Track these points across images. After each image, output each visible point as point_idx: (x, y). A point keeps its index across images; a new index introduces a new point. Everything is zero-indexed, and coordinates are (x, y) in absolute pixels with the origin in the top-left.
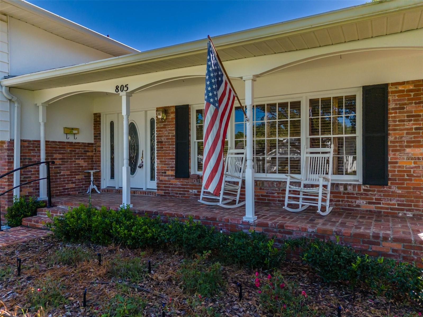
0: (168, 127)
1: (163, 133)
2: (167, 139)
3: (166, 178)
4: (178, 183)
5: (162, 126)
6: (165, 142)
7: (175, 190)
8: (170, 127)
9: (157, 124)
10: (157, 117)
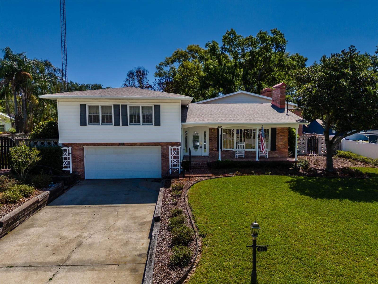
0: (214, 135)
3: (213, 151)
9: (210, 133)
10: (210, 131)
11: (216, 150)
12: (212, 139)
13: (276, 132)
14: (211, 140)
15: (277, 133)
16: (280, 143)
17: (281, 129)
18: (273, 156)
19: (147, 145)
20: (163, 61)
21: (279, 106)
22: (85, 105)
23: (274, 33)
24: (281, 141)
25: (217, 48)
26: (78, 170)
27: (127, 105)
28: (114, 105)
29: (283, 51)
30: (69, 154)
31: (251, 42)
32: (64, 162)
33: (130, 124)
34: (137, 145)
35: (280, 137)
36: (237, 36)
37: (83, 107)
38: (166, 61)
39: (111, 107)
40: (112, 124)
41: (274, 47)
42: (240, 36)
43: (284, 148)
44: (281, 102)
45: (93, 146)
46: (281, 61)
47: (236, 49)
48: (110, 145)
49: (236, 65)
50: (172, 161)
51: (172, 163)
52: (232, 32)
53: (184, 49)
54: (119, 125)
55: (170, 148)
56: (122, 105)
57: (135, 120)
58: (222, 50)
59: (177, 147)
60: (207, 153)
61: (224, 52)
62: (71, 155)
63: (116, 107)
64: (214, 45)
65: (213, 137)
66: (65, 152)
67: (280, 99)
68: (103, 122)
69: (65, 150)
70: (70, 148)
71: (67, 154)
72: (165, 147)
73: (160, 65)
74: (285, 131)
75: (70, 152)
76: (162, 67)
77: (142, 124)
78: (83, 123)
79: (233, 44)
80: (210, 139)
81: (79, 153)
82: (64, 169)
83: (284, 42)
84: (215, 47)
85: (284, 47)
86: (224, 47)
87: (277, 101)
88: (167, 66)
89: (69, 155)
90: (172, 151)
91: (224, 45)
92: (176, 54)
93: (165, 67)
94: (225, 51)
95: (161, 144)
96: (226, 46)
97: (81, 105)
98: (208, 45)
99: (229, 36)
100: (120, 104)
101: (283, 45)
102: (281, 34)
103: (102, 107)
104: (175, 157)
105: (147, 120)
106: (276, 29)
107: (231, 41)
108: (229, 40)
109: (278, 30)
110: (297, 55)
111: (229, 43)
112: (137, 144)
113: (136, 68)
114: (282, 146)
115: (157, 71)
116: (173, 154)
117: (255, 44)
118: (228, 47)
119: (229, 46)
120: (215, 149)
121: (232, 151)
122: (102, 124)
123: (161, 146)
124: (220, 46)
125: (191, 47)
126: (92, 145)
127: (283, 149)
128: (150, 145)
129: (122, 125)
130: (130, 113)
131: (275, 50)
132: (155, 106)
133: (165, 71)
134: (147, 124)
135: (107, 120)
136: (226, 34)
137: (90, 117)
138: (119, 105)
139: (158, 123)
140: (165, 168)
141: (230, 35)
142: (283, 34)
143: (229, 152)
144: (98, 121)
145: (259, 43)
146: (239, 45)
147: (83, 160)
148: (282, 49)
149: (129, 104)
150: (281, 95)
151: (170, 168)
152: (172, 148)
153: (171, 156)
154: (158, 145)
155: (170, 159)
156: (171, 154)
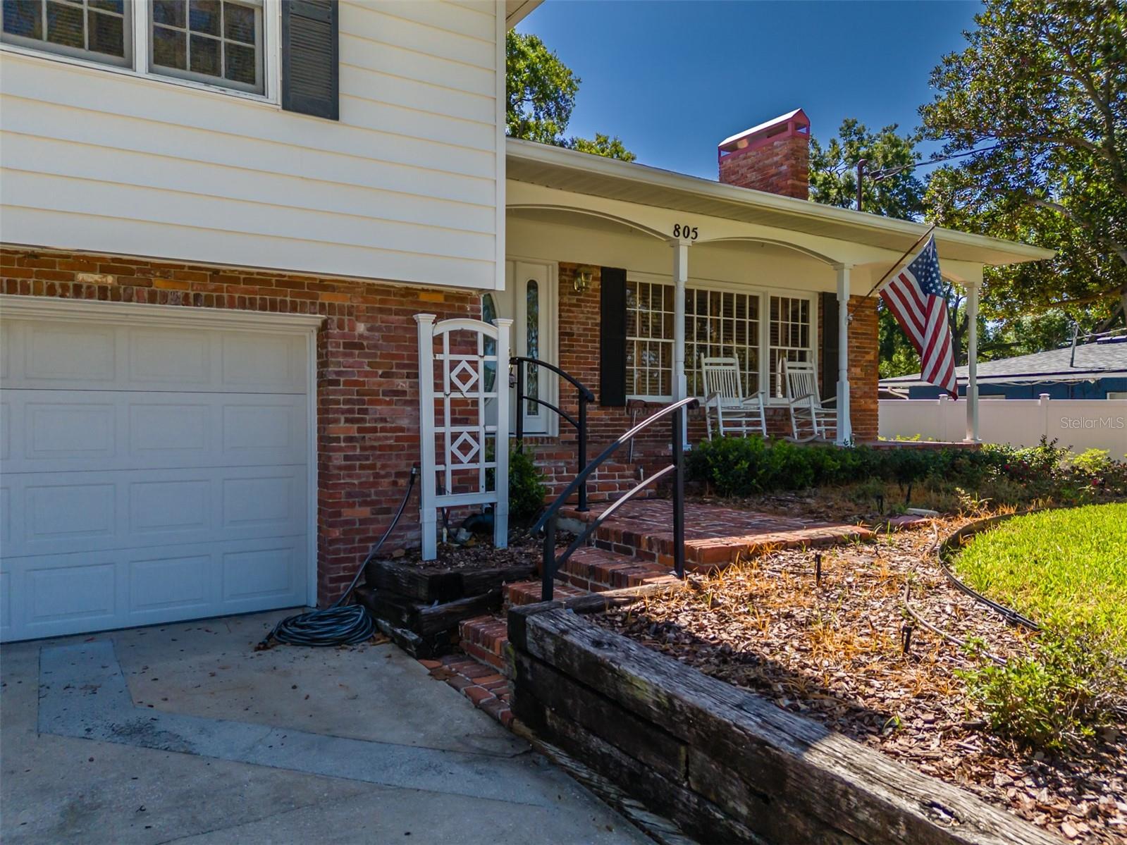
0: (586, 307)
1: (575, 317)
2: (585, 329)
4: (604, 417)
5: (575, 301)
6: (580, 335)
7: (598, 431)
8: (590, 307)
9: (560, 294)
10: (560, 281)
13: (837, 313)
17: (855, 303)
34: (78, 291)
50: (439, 438)
51: (440, 458)
55: (427, 326)
59: (480, 328)
60: (546, 423)
65: (582, 317)
67: (789, 182)
72: (361, 328)
74: (867, 312)
85: (566, 101)
90: (446, 357)
104: (464, 411)
105: (204, 44)
112: (82, 277)
114: (860, 384)
116: (454, 387)
123: (319, 318)
128: (220, 303)
131: (536, 108)
134: (207, 83)
140: (365, 512)
148: (558, 106)
150: (791, 166)
151: (431, 503)
152: (446, 327)
153: (439, 403)
154: (294, 309)
155: (428, 429)
156: (438, 387)
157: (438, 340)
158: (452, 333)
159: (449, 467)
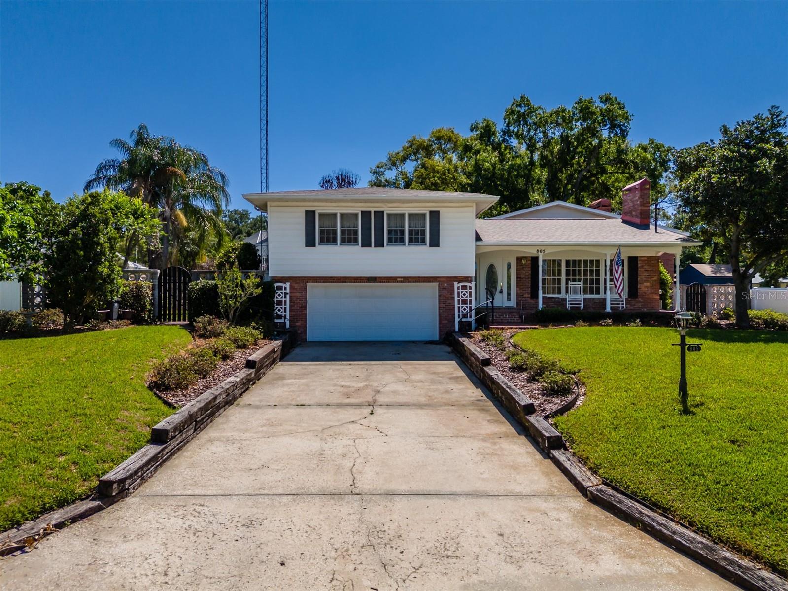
1: (522, 272)
3: (524, 299)
4: (532, 301)
5: (522, 268)
6: (524, 277)
8: (527, 269)
9: (517, 266)
10: (517, 262)
11: (529, 296)
12: (522, 276)
13: (637, 264)
14: (520, 277)
15: (639, 265)
16: (645, 284)
17: (646, 259)
18: (632, 307)
19: (414, 282)
20: (384, 160)
21: (638, 221)
22: (314, 212)
23: (606, 101)
24: (646, 281)
25: (494, 131)
26: (297, 324)
27: (383, 212)
28: (362, 212)
29: (624, 135)
30: (286, 294)
31: (562, 118)
32: (277, 308)
33: (387, 245)
34: (398, 282)
35: (646, 274)
36: (533, 108)
37: (310, 216)
38: (390, 159)
39: (356, 215)
40: (358, 245)
41: (608, 126)
42: (540, 108)
43: (653, 293)
44: (641, 214)
45: (324, 282)
46: (620, 151)
47: (532, 132)
48: (353, 281)
49: (532, 163)
50: (459, 307)
51: (459, 311)
52: (524, 101)
53: (425, 137)
54: (371, 247)
55: (456, 285)
56: (375, 212)
57: (397, 238)
58: (504, 134)
59: (468, 284)
60: (513, 303)
61: (507, 138)
62: (288, 296)
63: (366, 215)
64: (487, 126)
65: (524, 272)
66: (279, 292)
67: (640, 208)
68: (343, 241)
69: (280, 288)
70: (288, 285)
71: (283, 295)
72: (446, 285)
73: (378, 167)
74: (653, 262)
75: (288, 291)
76: (382, 169)
77: (408, 245)
78: (310, 242)
79: (526, 123)
80: (518, 277)
81: (300, 295)
82: (276, 321)
83: (627, 118)
84: (490, 130)
85: (626, 127)
86: (508, 130)
87: (633, 213)
88: (392, 170)
89: (285, 297)
90: (460, 291)
91: (508, 126)
92: (411, 146)
93: (387, 170)
94: (510, 136)
95: (438, 280)
96: (511, 128)
97: (306, 212)
98: (474, 127)
99: (519, 109)
100: (372, 210)
101: (624, 124)
102: (619, 104)
103: (342, 215)
104: (464, 302)
105: (417, 238)
106: (610, 94)
107: (522, 118)
108: (519, 117)
109: (613, 96)
110: (652, 141)
111: (517, 122)
112: (398, 279)
113: (337, 172)
114: (649, 289)
115: (373, 178)
116: (462, 297)
117: (571, 122)
118: (516, 130)
119: (517, 128)
120: (527, 295)
121: (558, 298)
122: (340, 245)
123: (438, 283)
124: (499, 127)
125: (439, 131)
126: (322, 281)
127: (651, 296)
129: (375, 247)
130: (389, 226)
131: (609, 133)
132: (431, 212)
133: (388, 179)
134: (417, 245)
135: (349, 238)
136: (513, 105)
137: (322, 232)
138: (370, 212)
139: (435, 242)
140: (446, 322)
141: (519, 106)
142: (622, 102)
143: (553, 300)
144: (334, 241)
145: (577, 121)
146: (537, 125)
147: (305, 307)
148: (622, 130)
149: (388, 209)
150: (640, 202)
151: (457, 320)
152: (460, 285)
153: (459, 300)
154: (433, 282)
155: (456, 305)
156: (459, 297)
157: (458, 288)
158: (462, 286)
159: (461, 313)
